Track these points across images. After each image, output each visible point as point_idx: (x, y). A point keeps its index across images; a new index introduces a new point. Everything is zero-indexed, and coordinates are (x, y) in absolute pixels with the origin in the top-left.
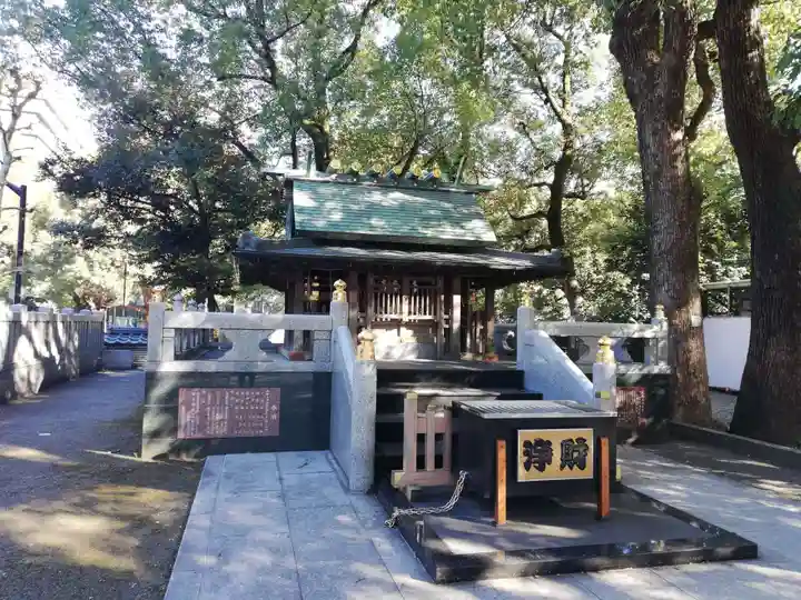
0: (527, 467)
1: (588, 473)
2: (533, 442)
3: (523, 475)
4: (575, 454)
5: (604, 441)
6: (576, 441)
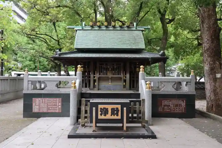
0: (101, 115)
1: (119, 117)
2: (103, 108)
4: (115, 112)
5: (125, 109)
6: (116, 108)
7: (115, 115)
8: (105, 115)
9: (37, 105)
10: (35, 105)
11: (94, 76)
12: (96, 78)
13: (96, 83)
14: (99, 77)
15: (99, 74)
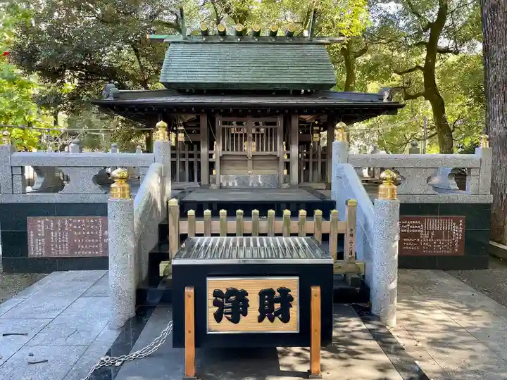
0: (218, 318)
1: (292, 327)
2: (224, 292)
3: (213, 327)
4: (277, 306)
5: (316, 291)
6: (278, 291)
7: (276, 319)
8: (235, 320)
9: (41, 237)
10: (36, 236)
11: (211, 152)
12: (214, 157)
13: (214, 172)
14: (223, 155)
15: (223, 149)
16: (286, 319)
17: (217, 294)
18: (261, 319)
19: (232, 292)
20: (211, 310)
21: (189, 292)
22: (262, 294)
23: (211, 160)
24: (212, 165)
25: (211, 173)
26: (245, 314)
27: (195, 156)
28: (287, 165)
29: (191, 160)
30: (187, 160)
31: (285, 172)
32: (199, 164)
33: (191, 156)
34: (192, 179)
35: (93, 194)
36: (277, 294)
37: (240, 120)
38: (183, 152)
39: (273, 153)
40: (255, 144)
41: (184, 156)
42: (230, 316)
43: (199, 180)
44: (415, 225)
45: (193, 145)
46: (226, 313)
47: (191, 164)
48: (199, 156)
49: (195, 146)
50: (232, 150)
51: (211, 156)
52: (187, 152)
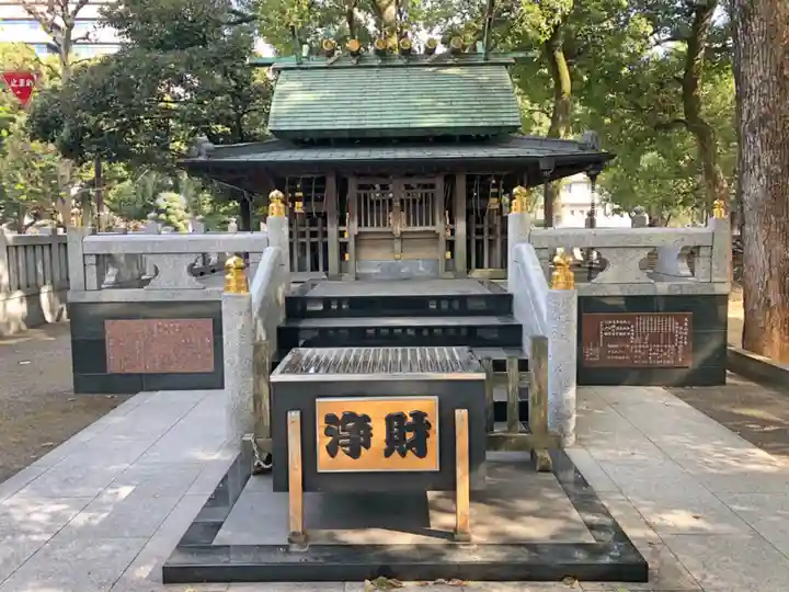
0: (332, 451)
1: (431, 463)
2: (340, 416)
3: (325, 463)
4: (409, 436)
5: (461, 415)
6: (411, 415)
7: (409, 452)
8: (355, 454)
11: (342, 228)
12: (346, 235)
13: (347, 256)
14: (359, 233)
15: (360, 225)
16: (422, 453)
17: (330, 419)
18: (388, 453)
19: (350, 416)
20: (323, 441)
21: (294, 417)
22: (390, 419)
23: (341, 240)
24: (343, 248)
25: (342, 257)
26: (367, 446)
27: (320, 234)
28: (451, 245)
29: (314, 240)
30: (307, 240)
31: (448, 255)
32: (326, 245)
33: (313, 234)
34: (315, 268)
35: (188, 289)
36: (410, 419)
37: (384, 181)
38: (303, 229)
39: (430, 228)
40: (404, 214)
41: (303, 235)
42: (347, 449)
43: (326, 268)
44: (624, 325)
45: (316, 219)
46: (343, 445)
47: (314, 246)
48: (325, 234)
49: (320, 220)
50: (372, 225)
51: (341, 234)
52: (308, 229)
